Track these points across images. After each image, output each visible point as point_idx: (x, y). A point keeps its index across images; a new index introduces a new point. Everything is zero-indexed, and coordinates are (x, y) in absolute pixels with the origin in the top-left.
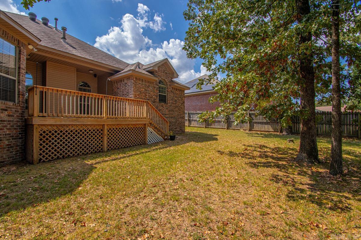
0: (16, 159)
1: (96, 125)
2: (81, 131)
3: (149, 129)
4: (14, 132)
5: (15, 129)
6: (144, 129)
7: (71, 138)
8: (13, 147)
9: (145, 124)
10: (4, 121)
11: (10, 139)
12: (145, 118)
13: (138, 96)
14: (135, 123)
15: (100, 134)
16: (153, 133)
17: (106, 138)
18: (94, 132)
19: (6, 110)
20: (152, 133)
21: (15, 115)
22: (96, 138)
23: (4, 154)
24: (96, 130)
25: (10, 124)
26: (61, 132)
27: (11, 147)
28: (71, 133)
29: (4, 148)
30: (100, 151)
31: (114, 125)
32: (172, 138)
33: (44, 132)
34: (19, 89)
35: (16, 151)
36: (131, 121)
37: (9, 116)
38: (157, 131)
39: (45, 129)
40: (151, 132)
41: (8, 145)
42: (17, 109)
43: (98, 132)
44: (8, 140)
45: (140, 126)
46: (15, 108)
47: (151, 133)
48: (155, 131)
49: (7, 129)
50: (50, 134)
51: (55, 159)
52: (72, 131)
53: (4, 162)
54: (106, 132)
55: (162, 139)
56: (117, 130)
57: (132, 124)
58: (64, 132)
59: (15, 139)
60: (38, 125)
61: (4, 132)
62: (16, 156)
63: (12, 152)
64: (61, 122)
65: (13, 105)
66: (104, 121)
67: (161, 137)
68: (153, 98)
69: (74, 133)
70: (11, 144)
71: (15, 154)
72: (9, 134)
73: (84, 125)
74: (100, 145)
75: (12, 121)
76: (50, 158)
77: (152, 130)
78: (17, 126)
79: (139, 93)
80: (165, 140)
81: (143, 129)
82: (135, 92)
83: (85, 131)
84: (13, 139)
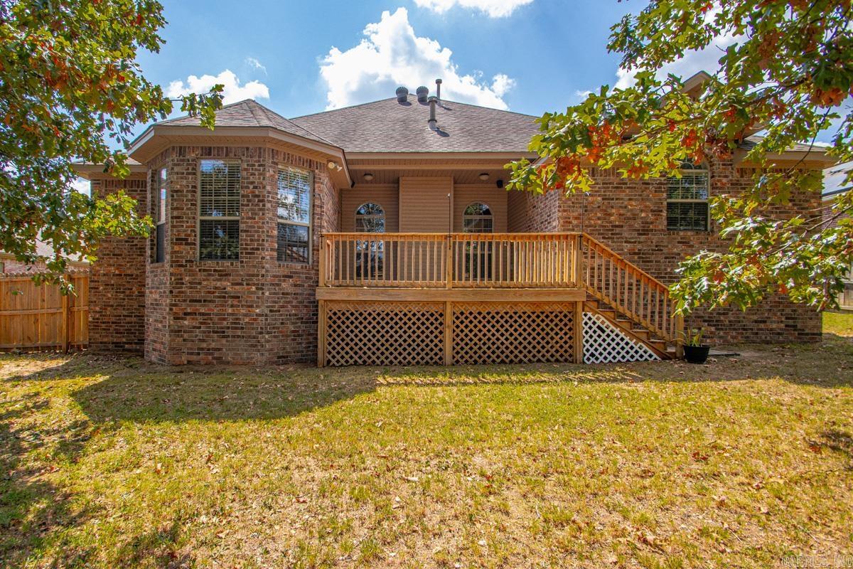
0: (307, 355)
1: (428, 303)
2: (396, 315)
3: (590, 320)
4: (305, 311)
5: (306, 306)
6: (570, 316)
7: (378, 328)
8: (302, 336)
9: (574, 304)
10: (287, 294)
11: (296, 323)
12: (574, 286)
13: (575, 222)
14: (534, 299)
15: (436, 324)
16: (608, 331)
17: (448, 335)
18: (423, 319)
19: (291, 277)
20: (603, 331)
21: (306, 285)
22: (427, 332)
23: (288, 344)
24: (428, 315)
25: (297, 298)
26: (361, 314)
27: (299, 336)
28: (378, 319)
29: (287, 336)
30: (436, 363)
31: (474, 303)
32: (695, 355)
33: (335, 314)
34: (313, 241)
35: (307, 343)
36: (521, 295)
37: (295, 286)
38: (626, 326)
39: (336, 308)
40: (599, 327)
41: (293, 331)
42: (308, 274)
43: (432, 319)
44: (293, 323)
45: (555, 307)
46: (306, 273)
47: (599, 332)
48: (616, 326)
49: (293, 306)
50: (343, 318)
51: (351, 365)
52: (379, 315)
53: (287, 357)
54: (449, 319)
55: (650, 352)
56: (480, 318)
57: (526, 303)
58: (366, 314)
59: (307, 323)
60: (325, 301)
61: (288, 311)
62: (308, 351)
63: (300, 343)
64: (357, 296)
65: (302, 267)
66: (445, 295)
67: (645, 347)
68: (639, 221)
69: (383, 319)
70: (298, 331)
71: (305, 348)
72: (296, 315)
73: (401, 302)
74: (436, 350)
75: (301, 294)
76: (343, 361)
77: (603, 322)
78: (309, 302)
79: (580, 211)
80: (665, 357)
81: (567, 318)
82: (564, 211)
83: (405, 315)
84: (302, 323)
